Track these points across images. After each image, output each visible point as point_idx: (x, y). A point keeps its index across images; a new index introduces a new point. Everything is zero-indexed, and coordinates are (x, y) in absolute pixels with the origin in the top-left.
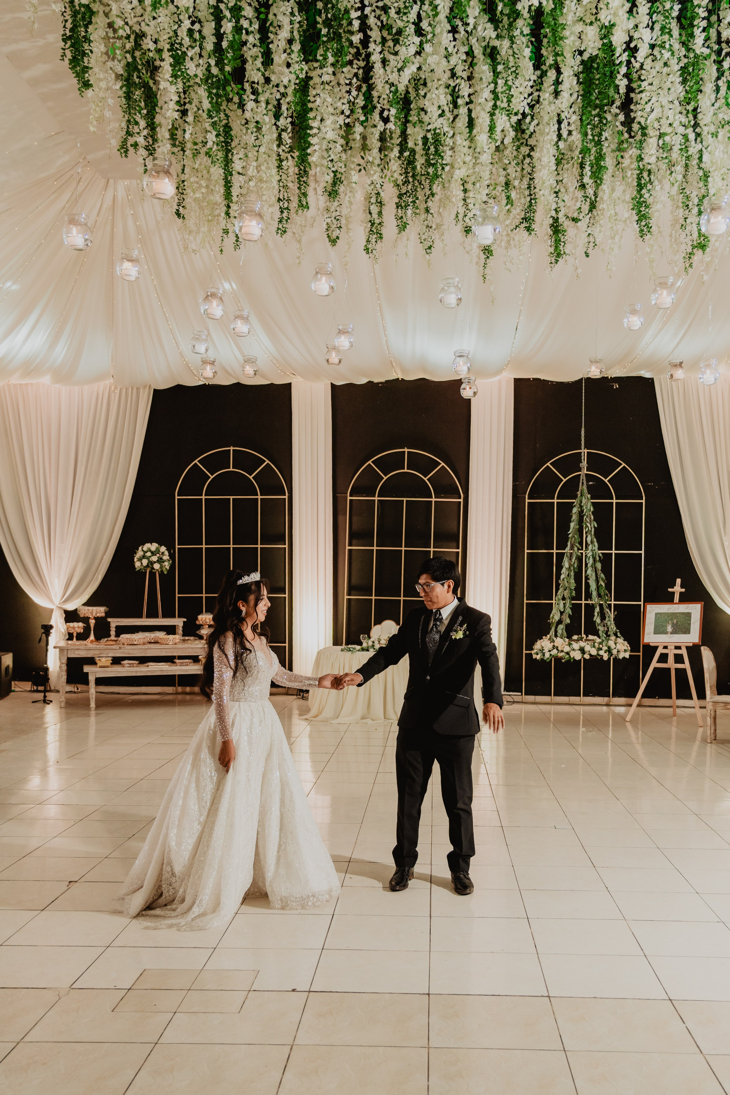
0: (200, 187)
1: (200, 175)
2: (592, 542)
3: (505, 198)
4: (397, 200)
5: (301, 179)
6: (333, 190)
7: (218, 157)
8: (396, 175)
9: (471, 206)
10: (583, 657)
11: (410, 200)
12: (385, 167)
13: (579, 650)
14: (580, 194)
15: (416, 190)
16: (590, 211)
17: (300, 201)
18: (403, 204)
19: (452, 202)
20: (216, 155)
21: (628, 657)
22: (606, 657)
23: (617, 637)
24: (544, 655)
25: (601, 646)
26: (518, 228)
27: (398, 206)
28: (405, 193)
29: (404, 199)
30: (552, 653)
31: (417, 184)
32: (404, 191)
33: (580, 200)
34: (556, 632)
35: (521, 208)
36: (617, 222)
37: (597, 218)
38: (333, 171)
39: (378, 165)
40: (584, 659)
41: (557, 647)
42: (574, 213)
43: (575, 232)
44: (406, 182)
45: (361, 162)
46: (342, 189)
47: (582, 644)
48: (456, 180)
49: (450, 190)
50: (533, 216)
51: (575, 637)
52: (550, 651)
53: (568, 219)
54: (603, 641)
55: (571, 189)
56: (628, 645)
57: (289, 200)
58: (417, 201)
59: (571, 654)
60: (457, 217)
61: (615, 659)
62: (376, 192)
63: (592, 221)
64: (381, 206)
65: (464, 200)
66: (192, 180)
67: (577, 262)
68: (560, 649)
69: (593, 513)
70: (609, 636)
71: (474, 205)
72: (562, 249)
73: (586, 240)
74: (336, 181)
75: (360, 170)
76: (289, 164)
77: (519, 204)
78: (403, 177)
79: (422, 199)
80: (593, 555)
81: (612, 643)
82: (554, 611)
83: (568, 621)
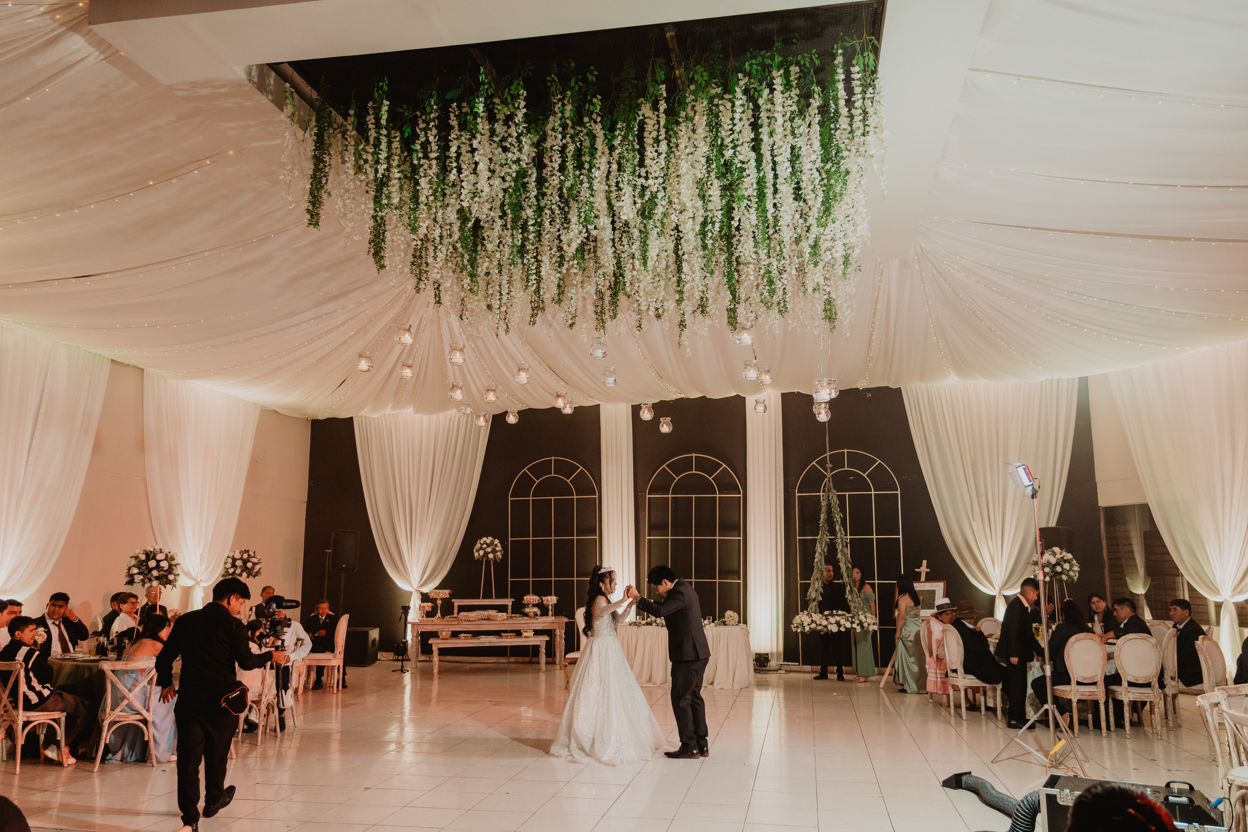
2: (840, 530)
13: (835, 624)
24: (806, 629)
25: (853, 620)
30: (811, 626)
41: (816, 621)
52: (809, 625)
68: (818, 623)
69: (839, 505)
80: (842, 542)
81: (862, 617)
82: (810, 590)
83: (820, 598)
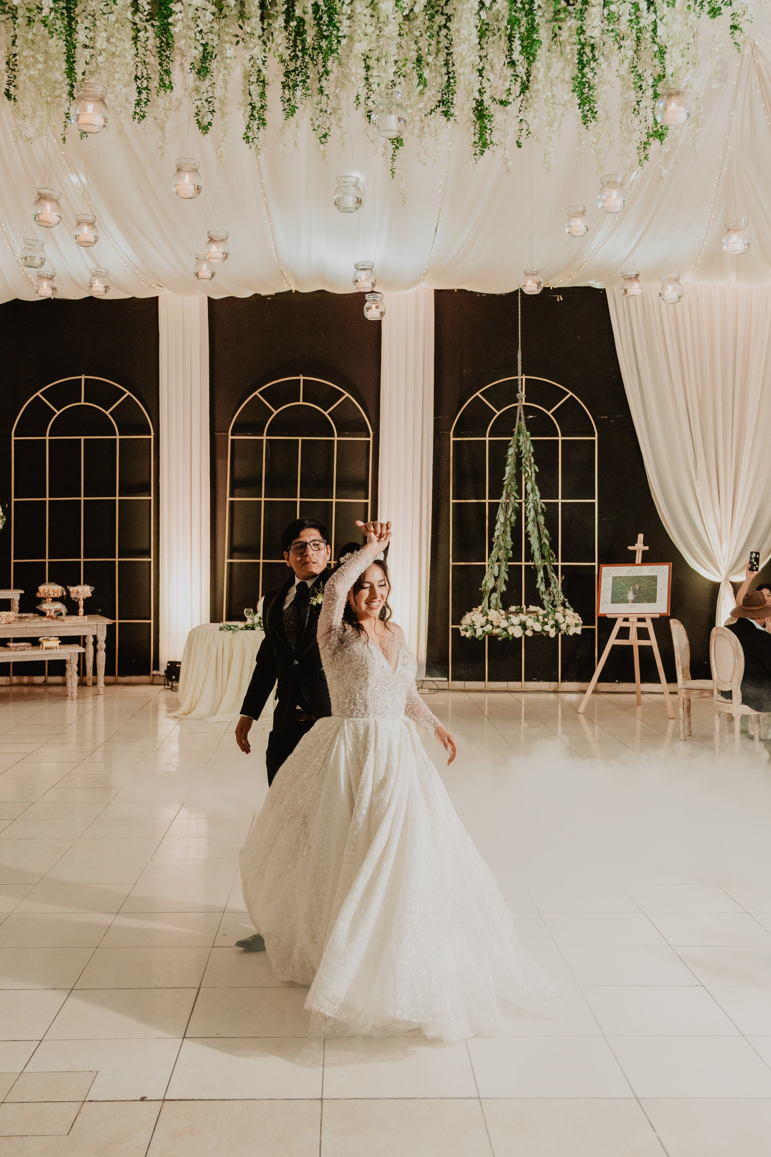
0: (37, 61)
1: (35, 47)
2: (532, 490)
3: (417, 77)
4: (284, 79)
5: (162, 52)
6: (202, 67)
7: (57, 27)
8: (281, 49)
9: (374, 87)
10: (524, 634)
11: (299, 79)
12: (268, 39)
13: (520, 625)
14: (509, 72)
15: (306, 67)
16: (522, 92)
17: (162, 80)
18: (291, 84)
19: (353, 82)
20: (54, 24)
21: (579, 632)
22: (552, 634)
23: (565, 607)
24: (475, 632)
25: (546, 620)
26: (433, 113)
27: (284, 86)
28: (294, 71)
29: (292, 77)
30: (485, 629)
31: (307, 59)
32: (292, 69)
33: (509, 79)
34: (489, 602)
35: (438, 89)
36: (555, 106)
37: (530, 101)
38: (203, 45)
39: (260, 37)
40: (526, 636)
41: (492, 622)
42: (502, 94)
43: (504, 117)
44: (295, 57)
45: (239, 32)
46: (214, 65)
47: (523, 617)
48: (356, 56)
49: (348, 67)
50: (452, 99)
51: (513, 608)
52: (482, 627)
53: (495, 102)
54: (548, 613)
55: (498, 66)
56: (580, 618)
57: (148, 79)
58: (308, 81)
59: (509, 630)
60: (358, 99)
61: (564, 636)
62: (257, 69)
63: (524, 105)
64: (264, 86)
65: (367, 79)
66: (25, 53)
67: (507, 153)
68: (495, 624)
69: (532, 453)
70: (555, 606)
71: (379, 85)
72: (488, 138)
73: (518, 127)
74: (207, 55)
75: (238, 42)
76: (147, 34)
77: (434, 84)
78: (289, 52)
79: (314, 77)
80: (534, 507)
81: (559, 616)
82: (487, 577)
83: (504, 588)
